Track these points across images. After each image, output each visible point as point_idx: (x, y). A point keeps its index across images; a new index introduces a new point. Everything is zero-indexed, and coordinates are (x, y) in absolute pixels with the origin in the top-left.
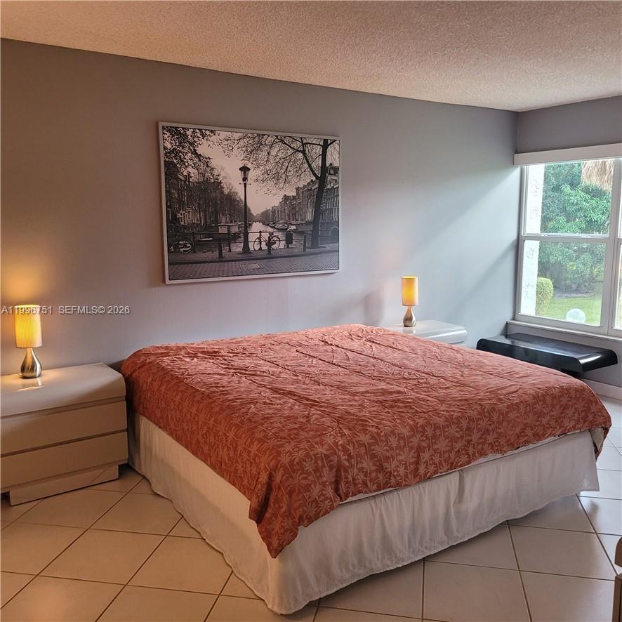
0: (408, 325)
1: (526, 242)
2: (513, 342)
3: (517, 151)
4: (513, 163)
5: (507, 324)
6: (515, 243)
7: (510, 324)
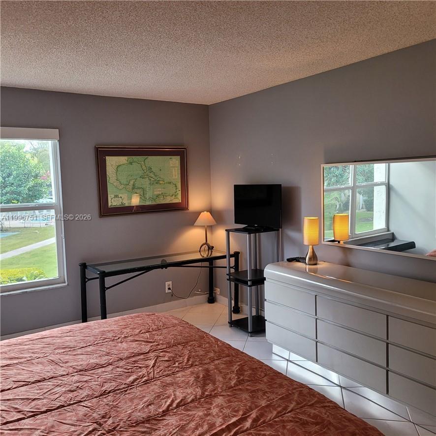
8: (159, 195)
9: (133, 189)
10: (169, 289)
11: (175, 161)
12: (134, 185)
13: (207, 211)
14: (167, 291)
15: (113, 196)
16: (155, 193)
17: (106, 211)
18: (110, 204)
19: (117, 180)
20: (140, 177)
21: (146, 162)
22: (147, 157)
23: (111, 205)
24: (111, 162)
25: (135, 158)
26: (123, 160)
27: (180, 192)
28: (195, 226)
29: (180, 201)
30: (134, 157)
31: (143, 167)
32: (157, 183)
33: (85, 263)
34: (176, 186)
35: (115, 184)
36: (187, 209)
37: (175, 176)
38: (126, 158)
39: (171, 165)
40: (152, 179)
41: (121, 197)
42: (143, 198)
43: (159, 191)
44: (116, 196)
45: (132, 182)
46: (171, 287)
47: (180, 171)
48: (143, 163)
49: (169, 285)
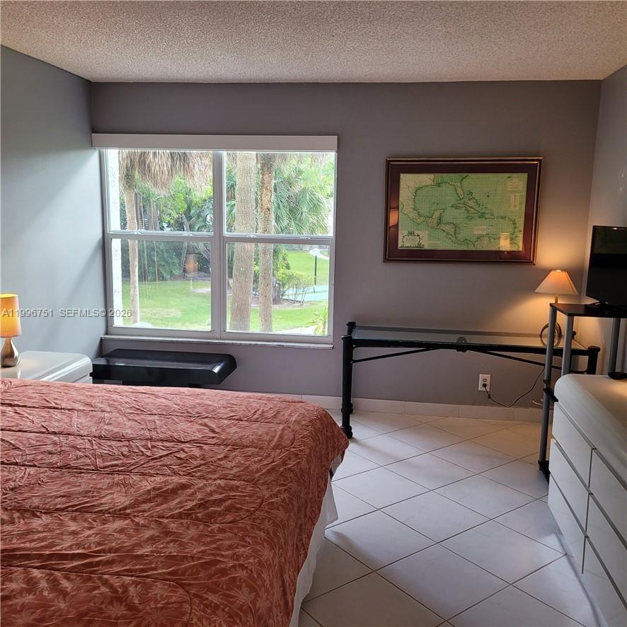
0: (10, 364)
1: (113, 240)
2: (108, 361)
3: (94, 130)
4: (91, 145)
5: (101, 340)
6: (101, 242)
7: (105, 339)
8: (482, 236)
9: (439, 223)
10: (485, 385)
11: (518, 182)
12: (440, 218)
13: (562, 270)
14: (480, 388)
15: (406, 233)
16: (475, 232)
17: (393, 254)
18: (400, 245)
19: (414, 209)
20: (452, 207)
21: (463, 183)
22: (467, 174)
23: (403, 246)
24: (408, 182)
25: (446, 176)
26: (426, 179)
27: (522, 233)
28: (537, 293)
29: (521, 249)
30: (444, 175)
31: (459, 191)
32: (480, 217)
33: (354, 323)
34: (514, 224)
35: (410, 215)
36: (532, 263)
37: (515, 206)
38: (431, 176)
39: (509, 189)
40: (472, 210)
41: (418, 236)
42: (454, 239)
43: (484, 229)
44: (411, 233)
45: (437, 214)
46: (488, 383)
47: (525, 198)
48: (459, 184)
49: (485, 380)
